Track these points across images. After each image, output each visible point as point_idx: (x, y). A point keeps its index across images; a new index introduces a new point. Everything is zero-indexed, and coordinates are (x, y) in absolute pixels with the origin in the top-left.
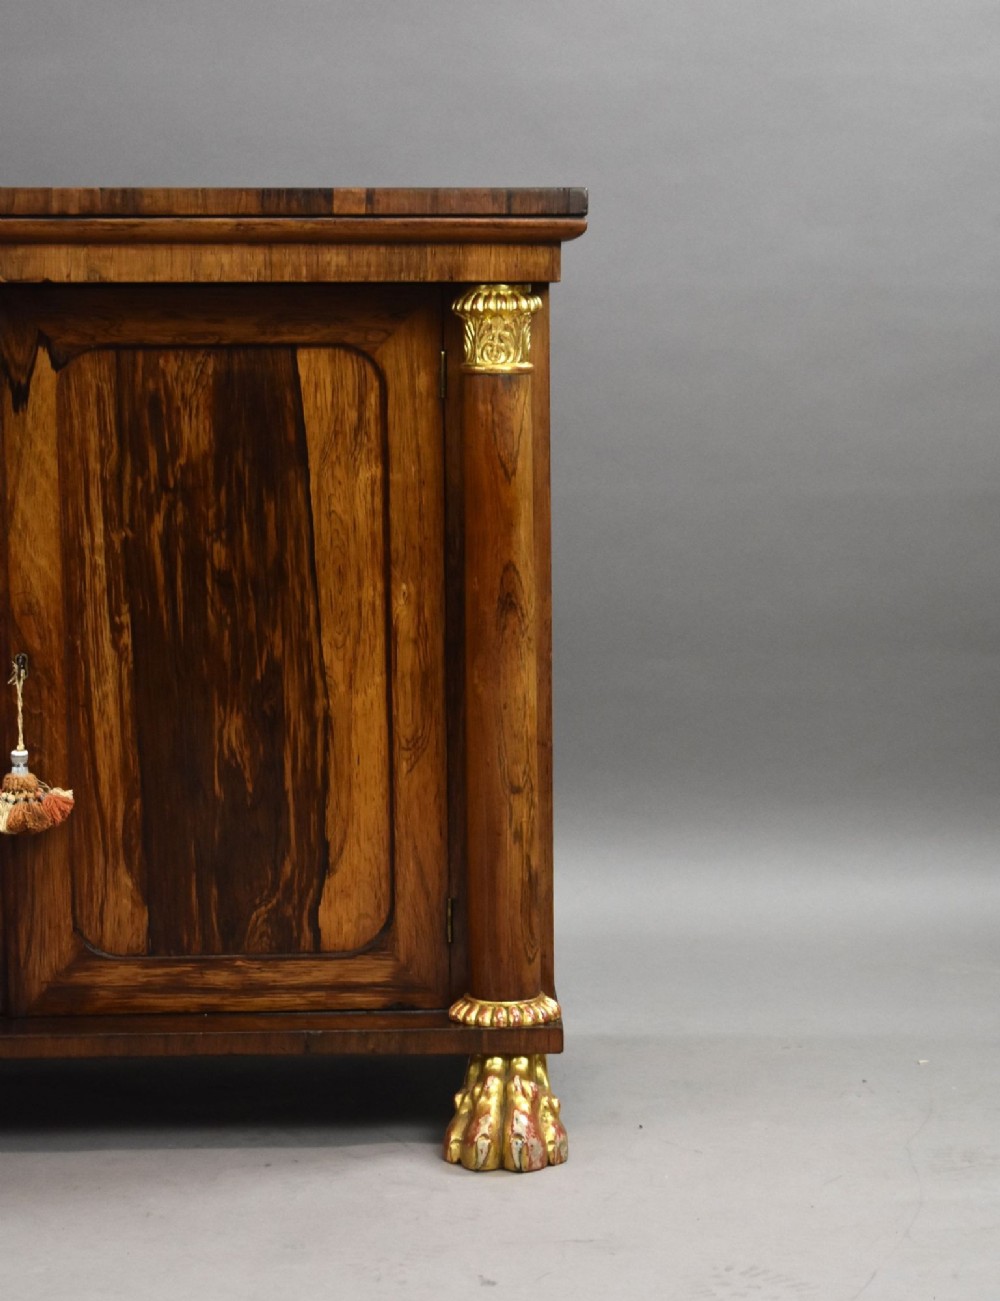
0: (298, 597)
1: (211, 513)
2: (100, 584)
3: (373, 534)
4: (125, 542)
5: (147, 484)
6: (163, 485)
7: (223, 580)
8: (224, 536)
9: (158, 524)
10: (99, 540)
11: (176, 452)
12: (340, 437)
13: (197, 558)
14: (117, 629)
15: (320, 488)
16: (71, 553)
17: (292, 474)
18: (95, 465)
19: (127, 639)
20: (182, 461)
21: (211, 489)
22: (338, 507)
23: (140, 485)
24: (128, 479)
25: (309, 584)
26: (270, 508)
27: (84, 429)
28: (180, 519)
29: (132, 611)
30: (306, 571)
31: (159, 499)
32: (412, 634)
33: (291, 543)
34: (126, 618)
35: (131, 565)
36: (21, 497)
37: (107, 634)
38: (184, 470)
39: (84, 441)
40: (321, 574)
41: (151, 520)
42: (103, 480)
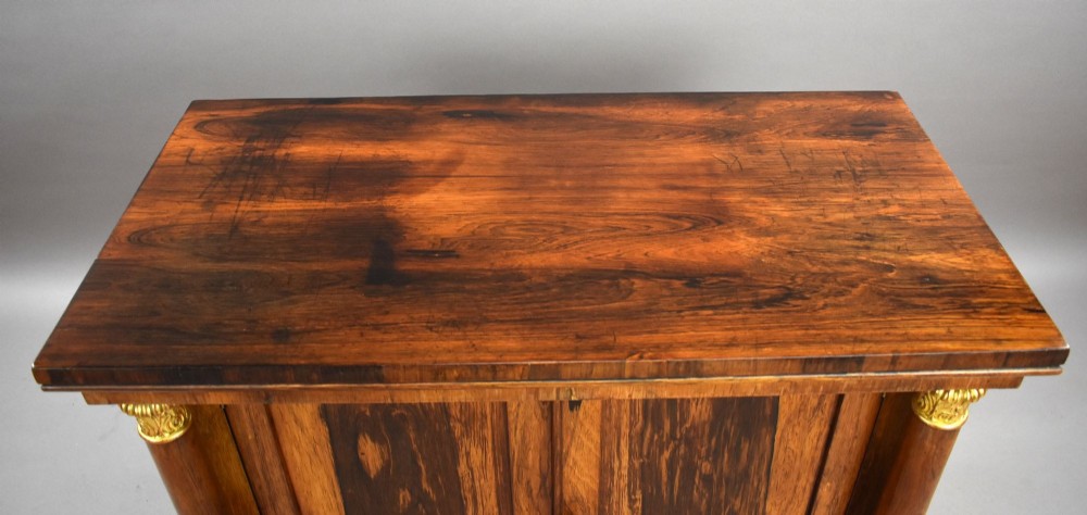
0: (756, 484)
1: (704, 449)
2: (624, 483)
3: (813, 459)
4: (642, 465)
5: (661, 437)
6: (672, 437)
7: (707, 479)
8: (710, 459)
9: (667, 454)
10: (625, 463)
11: (683, 421)
12: (802, 414)
13: (690, 470)
14: (632, 502)
15: (782, 436)
16: (605, 470)
17: (764, 430)
18: (625, 430)
19: (639, 504)
20: (688, 425)
21: (705, 439)
22: (792, 445)
23: (656, 437)
24: (648, 435)
25: (764, 478)
26: (745, 447)
27: (619, 413)
28: (682, 451)
29: (644, 493)
30: (763, 474)
31: (669, 443)
32: (828, 502)
33: (756, 462)
34: (639, 495)
35: (645, 474)
36: (573, 451)
37: (625, 503)
38: (688, 430)
39: (619, 418)
40: (773, 474)
41: (661, 452)
42: (630, 437)
